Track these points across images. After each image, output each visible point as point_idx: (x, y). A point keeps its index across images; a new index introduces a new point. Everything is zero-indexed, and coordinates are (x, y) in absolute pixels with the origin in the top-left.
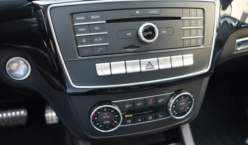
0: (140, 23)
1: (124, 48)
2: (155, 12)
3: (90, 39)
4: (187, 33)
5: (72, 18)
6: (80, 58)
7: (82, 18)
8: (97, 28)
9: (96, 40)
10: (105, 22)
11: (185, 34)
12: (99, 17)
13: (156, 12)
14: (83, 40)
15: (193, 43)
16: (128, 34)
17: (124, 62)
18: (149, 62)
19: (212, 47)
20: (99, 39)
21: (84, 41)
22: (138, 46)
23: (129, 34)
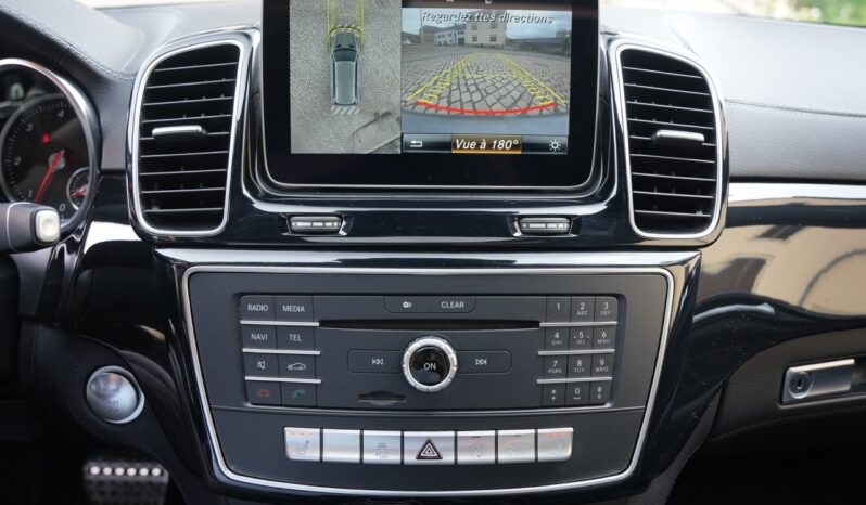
0: (414, 334)
1: (362, 397)
2: (457, 305)
3: (277, 365)
4: (557, 367)
5: (238, 304)
6: (249, 405)
7: (262, 308)
8: (294, 337)
9: (290, 367)
10: (317, 324)
11: (550, 371)
12: (302, 309)
13: (462, 305)
14: (259, 363)
15: (577, 396)
16: (374, 361)
17: (358, 432)
18: (429, 441)
19: (645, 409)
20: (298, 366)
21: (261, 365)
22: (401, 394)
23: (378, 362)
